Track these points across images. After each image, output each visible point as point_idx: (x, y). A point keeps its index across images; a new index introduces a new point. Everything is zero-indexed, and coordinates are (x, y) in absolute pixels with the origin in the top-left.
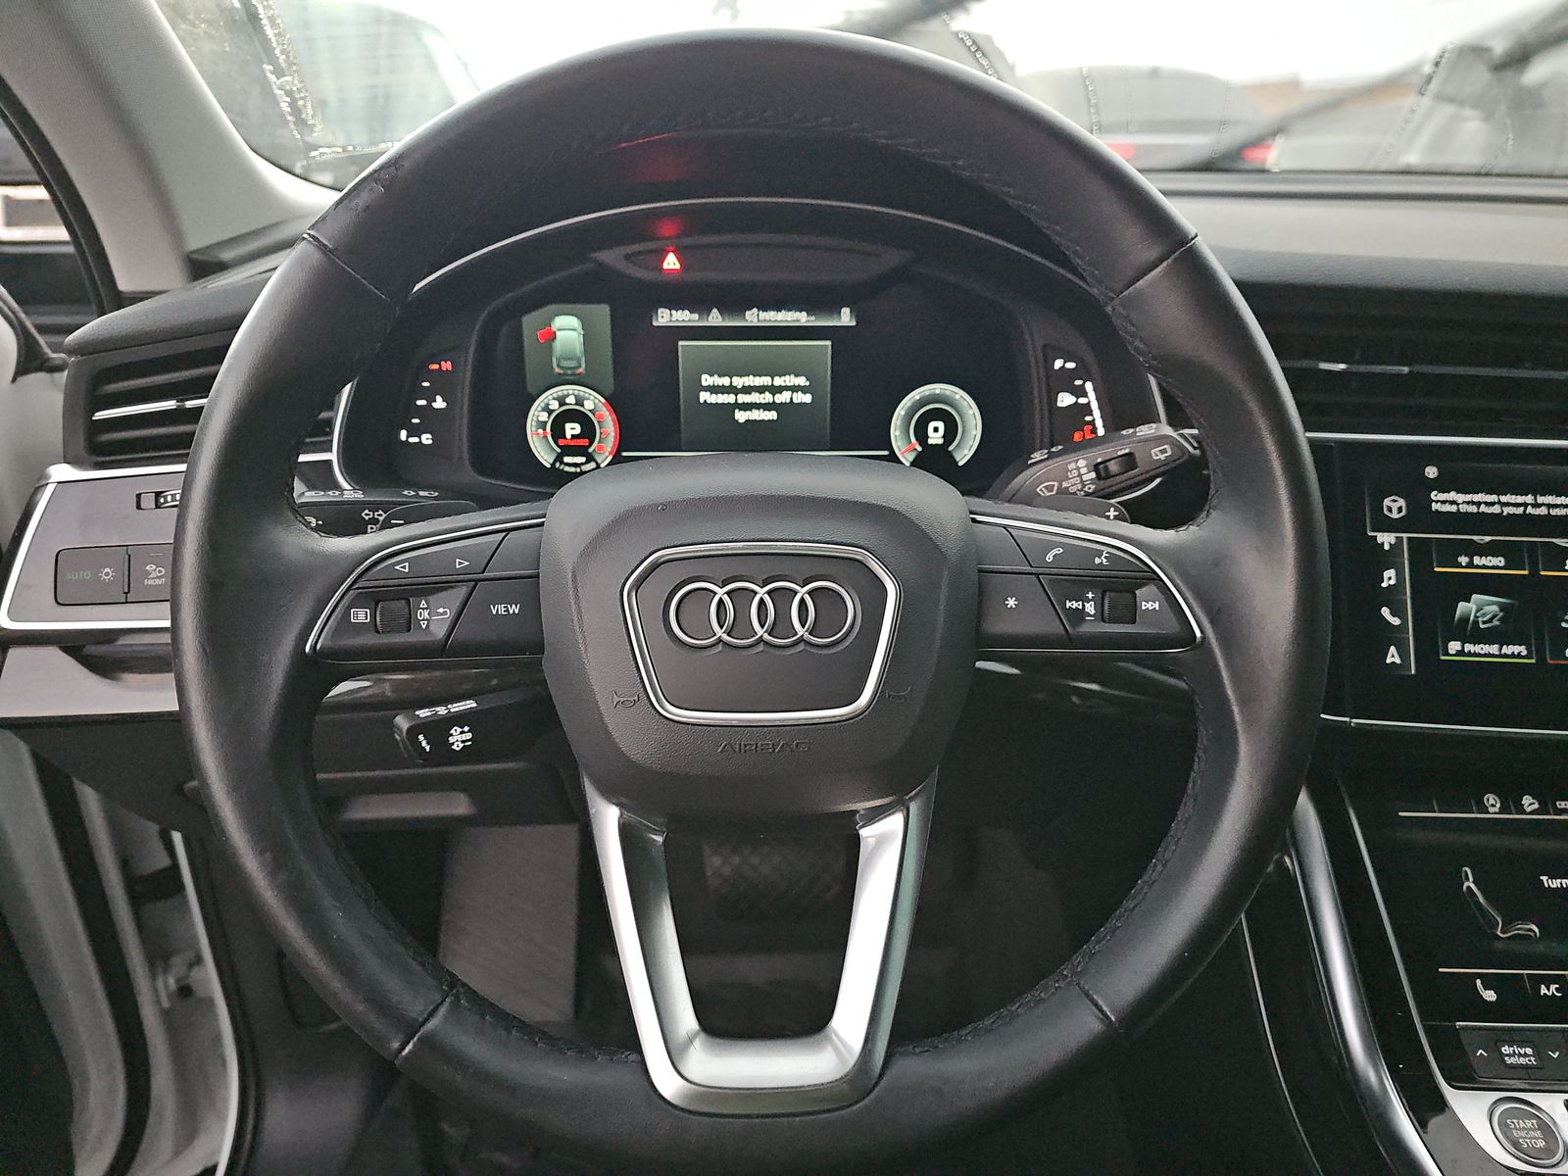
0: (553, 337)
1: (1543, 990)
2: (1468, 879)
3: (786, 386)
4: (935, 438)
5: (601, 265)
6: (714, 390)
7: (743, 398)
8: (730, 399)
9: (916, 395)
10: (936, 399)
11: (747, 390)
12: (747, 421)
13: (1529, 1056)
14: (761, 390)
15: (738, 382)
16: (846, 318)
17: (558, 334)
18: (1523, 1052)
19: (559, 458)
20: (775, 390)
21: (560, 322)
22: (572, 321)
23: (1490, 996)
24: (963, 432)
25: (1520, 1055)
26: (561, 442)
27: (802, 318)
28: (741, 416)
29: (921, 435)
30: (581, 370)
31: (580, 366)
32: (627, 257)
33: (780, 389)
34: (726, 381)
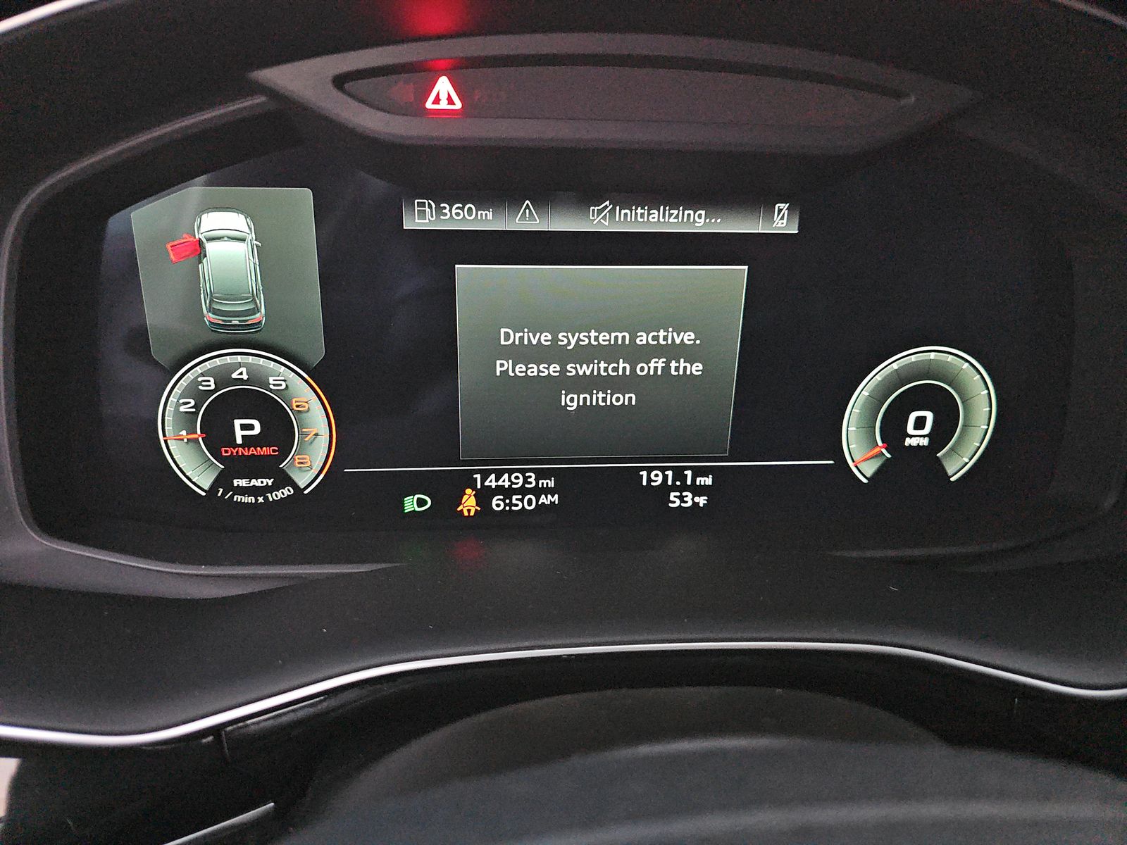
0: (198, 250)
3: (658, 346)
4: (917, 439)
5: (273, 93)
6: (522, 354)
7: (575, 369)
8: (552, 370)
9: (894, 364)
10: (926, 371)
11: (585, 354)
12: (583, 409)
14: (610, 353)
15: (568, 340)
16: (782, 222)
17: (210, 247)
19: (223, 480)
20: (638, 354)
21: (212, 221)
22: (236, 221)
24: (965, 426)
26: (226, 452)
27: (698, 222)
28: (571, 401)
29: (893, 430)
30: (260, 316)
31: (255, 311)
32: (340, 82)
33: (649, 352)
34: (546, 338)
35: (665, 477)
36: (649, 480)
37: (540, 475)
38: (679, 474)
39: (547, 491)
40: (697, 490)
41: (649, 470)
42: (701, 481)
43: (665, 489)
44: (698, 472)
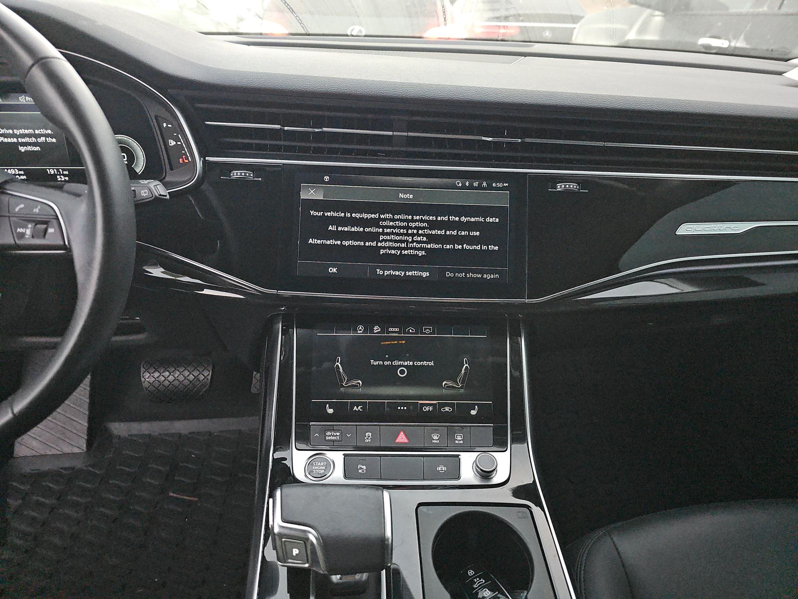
1: (355, 408)
2: (338, 362)
3: (42, 134)
6: (5, 136)
7: (20, 140)
8: (15, 140)
11: (22, 136)
12: (26, 151)
13: (337, 436)
14: (30, 136)
15: (17, 132)
18: (335, 434)
20: (36, 136)
23: (330, 411)
24: (137, 158)
25: (334, 436)
28: (22, 149)
33: (40, 136)
34: (11, 131)
35: (54, 171)
36: (50, 172)
37: (19, 170)
38: (58, 170)
39: (22, 175)
40: (65, 175)
41: (49, 169)
42: (65, 172)
43: (55, 175)
44: (63, 170)
